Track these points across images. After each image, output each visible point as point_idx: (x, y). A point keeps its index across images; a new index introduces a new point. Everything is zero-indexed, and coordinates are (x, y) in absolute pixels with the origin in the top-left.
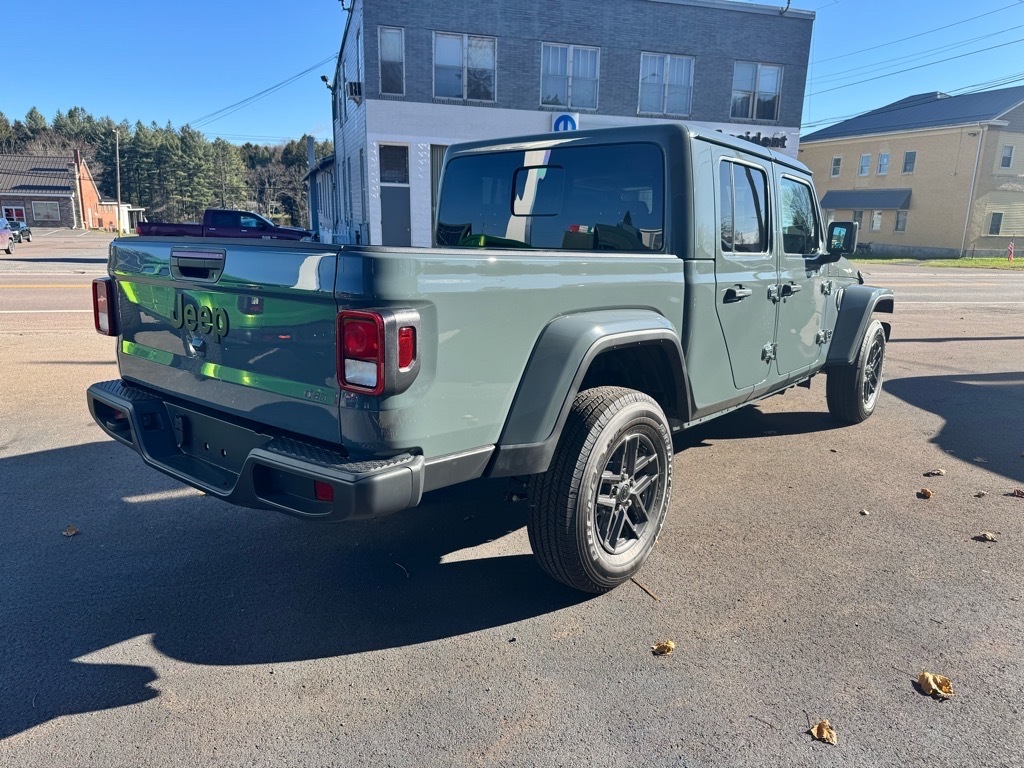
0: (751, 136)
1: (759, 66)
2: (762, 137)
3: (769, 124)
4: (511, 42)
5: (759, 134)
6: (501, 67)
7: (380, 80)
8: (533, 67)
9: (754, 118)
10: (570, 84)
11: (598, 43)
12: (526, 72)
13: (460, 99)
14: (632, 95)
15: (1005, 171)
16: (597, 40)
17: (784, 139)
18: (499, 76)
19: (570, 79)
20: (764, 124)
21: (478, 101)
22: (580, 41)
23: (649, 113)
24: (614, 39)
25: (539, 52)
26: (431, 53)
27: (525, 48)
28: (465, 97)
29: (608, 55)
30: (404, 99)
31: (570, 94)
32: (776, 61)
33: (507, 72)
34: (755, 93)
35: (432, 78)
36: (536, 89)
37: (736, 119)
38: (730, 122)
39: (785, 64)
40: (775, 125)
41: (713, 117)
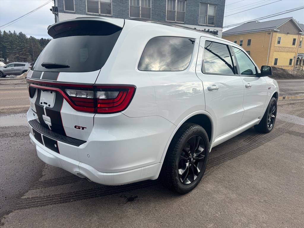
0: (206, 30)
1: (208, 5)
2: (210, 31)
3: (212, 26)
5: (209, 30)
6: (114, 2)
7: (64, 5)
8: (126, 2)
9: (207, 24)
10: (141, 9)
12: (124, 4)
13: (98, 14)
15: (278, 45)
17: (217, 32)
18: (113, 5)
19: (140, 8)
21: (105, 15)
23: (170, 21)
28: (100, 13)
30: (74, 13)
31: (141, 13)
32: (214, 3)
33: (116, 4)
34: (207, 15)
35: (86, 5)
36: (127, 11)
37: (201, 24)
38: (199, 25)
39: (217, 5)
40: (214, 27)
41: (193, 23)
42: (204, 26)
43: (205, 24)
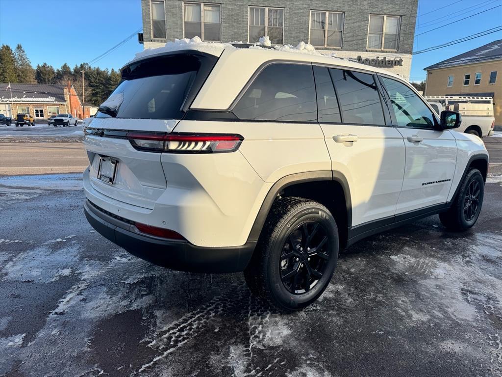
1: (385, 17)
3: (392, 52)
4: (229, 7)
6: (224, 22)
7: (152, 31)
8: (243, 21)
9: (383, 49)
10: (267, 30)
11: (283, 6)
12: (240, 24)
14: (305, 36)
16: (282, 4)
18: (223, 27)
20: (389, 52)
22: (272, 5)
24: (293, 4)
25: (247, 12)
26: (182, 15)
27: (238, 10)
29: (290, 12)
30: (166, 41)
32: (395, 14)
33: (227, 25)
34: (382, 33)
35: (182, 29)
36: (246, 34)
37: (370, 49)
38: (366, 51)
39: (401, 16)
40: (396, 53)
41: (356, 48)
42: (376, 51)
43: (380, 50)
